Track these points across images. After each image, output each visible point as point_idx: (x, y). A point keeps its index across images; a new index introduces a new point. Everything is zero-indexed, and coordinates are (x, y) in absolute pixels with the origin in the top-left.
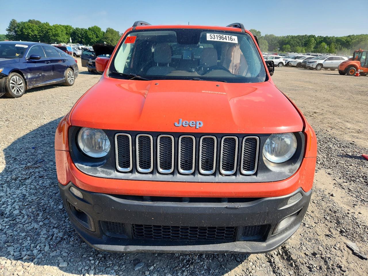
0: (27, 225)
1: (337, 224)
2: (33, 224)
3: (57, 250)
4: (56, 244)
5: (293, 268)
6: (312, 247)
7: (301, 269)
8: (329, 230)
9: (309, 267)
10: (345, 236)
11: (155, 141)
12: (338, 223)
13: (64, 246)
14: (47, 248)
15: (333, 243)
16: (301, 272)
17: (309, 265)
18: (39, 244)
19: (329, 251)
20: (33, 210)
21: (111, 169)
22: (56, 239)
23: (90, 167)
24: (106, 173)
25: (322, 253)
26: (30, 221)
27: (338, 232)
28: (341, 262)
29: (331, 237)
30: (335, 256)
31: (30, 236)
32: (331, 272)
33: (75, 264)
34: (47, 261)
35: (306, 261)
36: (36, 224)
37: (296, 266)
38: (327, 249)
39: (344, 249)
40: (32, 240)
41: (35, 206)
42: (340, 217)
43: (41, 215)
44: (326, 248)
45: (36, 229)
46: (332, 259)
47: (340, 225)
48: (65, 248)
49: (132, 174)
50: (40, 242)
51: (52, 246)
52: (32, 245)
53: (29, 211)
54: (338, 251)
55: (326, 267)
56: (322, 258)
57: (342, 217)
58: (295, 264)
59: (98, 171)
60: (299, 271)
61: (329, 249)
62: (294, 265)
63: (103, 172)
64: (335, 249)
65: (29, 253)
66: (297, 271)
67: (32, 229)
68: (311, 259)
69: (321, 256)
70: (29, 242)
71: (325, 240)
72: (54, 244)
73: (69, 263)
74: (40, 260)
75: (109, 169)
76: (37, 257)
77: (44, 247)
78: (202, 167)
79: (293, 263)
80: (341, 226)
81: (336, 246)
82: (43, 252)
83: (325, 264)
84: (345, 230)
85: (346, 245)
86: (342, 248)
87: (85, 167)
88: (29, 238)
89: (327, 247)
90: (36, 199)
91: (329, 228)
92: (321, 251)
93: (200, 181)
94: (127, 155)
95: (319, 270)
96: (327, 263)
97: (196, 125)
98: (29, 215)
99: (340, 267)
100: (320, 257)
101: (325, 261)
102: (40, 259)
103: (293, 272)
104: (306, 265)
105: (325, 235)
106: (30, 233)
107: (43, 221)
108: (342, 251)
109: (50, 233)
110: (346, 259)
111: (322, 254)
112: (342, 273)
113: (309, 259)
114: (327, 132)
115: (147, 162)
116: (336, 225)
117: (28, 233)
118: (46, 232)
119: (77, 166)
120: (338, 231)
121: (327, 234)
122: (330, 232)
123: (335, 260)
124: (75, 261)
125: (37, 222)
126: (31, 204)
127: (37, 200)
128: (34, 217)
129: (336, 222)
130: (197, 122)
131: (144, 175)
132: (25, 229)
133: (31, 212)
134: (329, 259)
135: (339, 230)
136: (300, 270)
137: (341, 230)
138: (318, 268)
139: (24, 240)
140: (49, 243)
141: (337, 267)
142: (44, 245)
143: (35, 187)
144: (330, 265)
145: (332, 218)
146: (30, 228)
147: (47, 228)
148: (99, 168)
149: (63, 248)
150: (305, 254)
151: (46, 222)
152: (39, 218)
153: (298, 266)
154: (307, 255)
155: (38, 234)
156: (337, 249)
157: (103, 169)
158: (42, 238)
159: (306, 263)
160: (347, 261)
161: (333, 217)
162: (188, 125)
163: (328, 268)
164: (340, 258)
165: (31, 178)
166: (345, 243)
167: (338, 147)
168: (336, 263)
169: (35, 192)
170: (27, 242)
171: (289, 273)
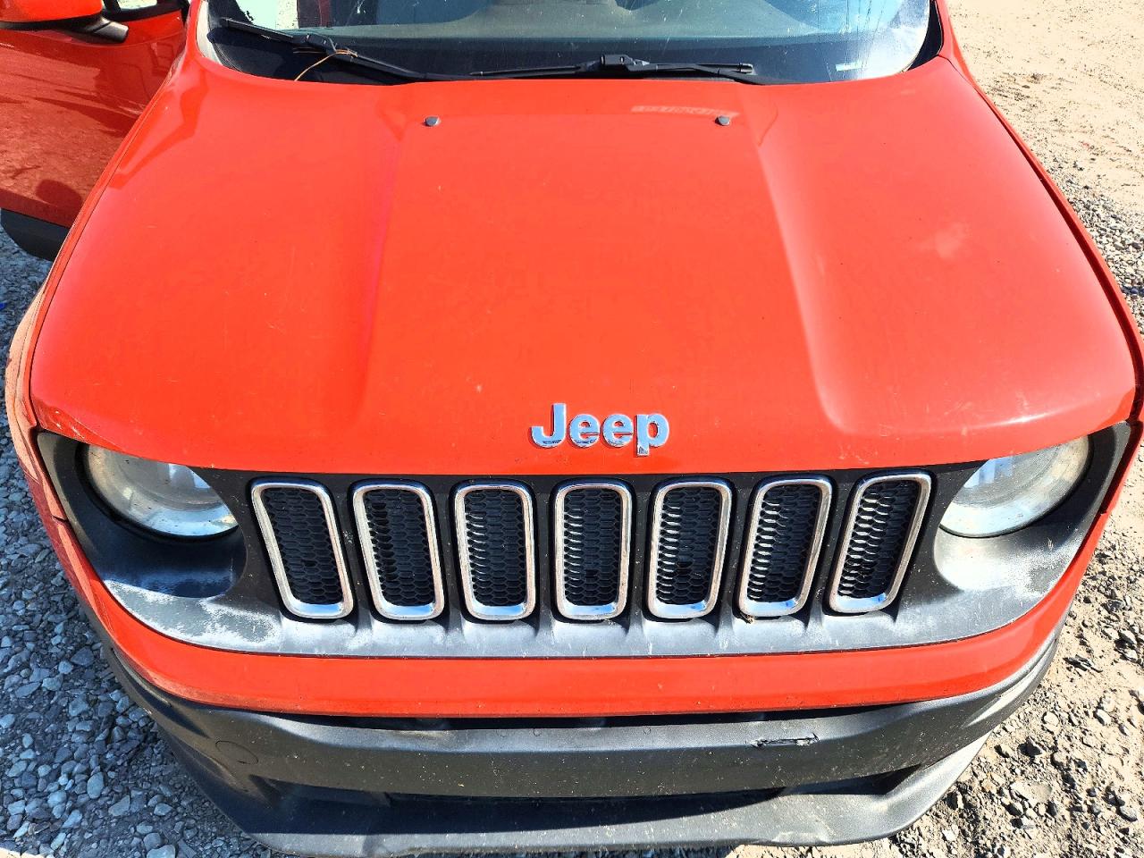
0: (15, 679)
1: (1107, 609)
2: (35, 672)
3: (134, 793)
4: (126, 764)
5: (955, 813)
6: (1022, 717)
7: (985, 819)
8: (1081, 637)
9: (1010, 808)
10: (1133, 660)
11: (443, 511)
12: (1112, 605)
13: (155, 770)
14: (95, 785)
15: (1092, 696)
16: (984, 832)
17: (1012, 797)
18: (66, 768)
19: (1078, 733)
20: (29, 607)
21: (264, 611)
22: (125, 740)
23: (172, 598)
24: (245, 628)
25: (1056, 742)
26: (24, 659)
27: (1112, 645)
28: (1121, 777)
29: (1085, 670)
30: (1100, 751)
31: (32, 727)
32: (1085, 826)
33: (201, 849)
34: (102, 841)
35: (1002, 781)
36: (47, 672)
37: (968, 805)
38: (1073, 725)
39: (1129, 720)
40: (40, 744)
41: (36, 588)
42: (1120, 578)
43: (59, 629)
44: (1070, 721)
45: (51, 693)
46: (1089, 769)
47: (1120, 613)
48: (161, 779)
49: (357, 628)
50: (67, 754)
51: (112, 775)
52: (43, 771)
53: (14, 613)
54: (1112, 729)
55: (1067, 801)
56: (1054, 763)
57: (1128, 578)
58: (964, 799)
59: (207, 616)
60: (979, 830)
61: (1080, 722)
62: (961, 804)
63: (227, 621)
64: (1101, 721)
65: (32, 808)
66: (972, 828)
67: (34, 693)
68: (1018, 771)
69: (1052, 757)
70: (29, 755)
71: (1066, 685)
72: (119, 763)
73: (181, 843)
74: (76, 837)
75: (254, 610)
76: (66, 824)
77: (84, 777)
78: (658, 592)
79: (960, 797)
80: (1122, 618)
81: (1102, 708)
82: (82, 800)
83: (1066, 791)
84: (1135, 633)
85: (1138, 700)
86: (1123, 717)
87: (151, 596)
88: (27, 740)
89: (1072, 715)
90: (36, 554)
91: (1081, 630)
92: (1052, 733)
93: (650, 653)
94: (322, 560)
95: (1044, 818)
96: (1073, 786)
97: (636, 439)
98: (17, 632)
99: (1117, 803)
100: (1049, 760)
101: (1067, 779)
102: (77, 833)
103: (957, 831)
104: (1004, 800)
105: (1066, 659)
106: (30, 716)
107: (73, 653)
108: (1126, 730)
109: (103, 711)
110: (1138, 764)
111: (1055, 749)
112: (1123, 824)
113: (1013, 771)
114: (1075, 171)
115: (419, 583)
116: (1105, 613)
117: (22, 715)
118: (85, 707)
119: (113, 592)
120: (1110, 638)
121: (1073, 656)
122: (1083, 643)
123: (1100, 770)
124: (200, 835)
125: (49, 662)
126: (19, 578)
127: (37, 560)
128: (36, 639)
129: (1105, 600)
130: (639, 416)
131: (409, 631)
132: (11, 696)
133: (22, 618)
134: (1081, 770)
135: (1115, 636)
136: (982, 824)
137: (1120, 634)
138: (1042, 810)
139: (13, 748)
140: (101, 756)
141: (1106, 799)
142: (85, 768)
143: (26, 496)
144: (1083, 795)
145: (1093, 583)
146: (27, 691)
147: (88, 690)
148: (209, 606)
149: (152, 780)
150: (998, 749)
151: (83, 659)
152: (55, 641)
153: (976, 807)
154: (1006, 756)
155: (62, 717)
156: (1107, 719)
157: (226, 610)
158: (74, 735)
159: (1000, 792)
160: (1140, 773)
161: (1094, 578)
162: (598, 437)
163: (1074, 808)
164: (1115, 762)
165: (8, 458)
166: (1132, 693)
167: (1118, 248)
168: (1103, 782)
169: (28, 522)
170: (23, 756)
171: (944, 838)
